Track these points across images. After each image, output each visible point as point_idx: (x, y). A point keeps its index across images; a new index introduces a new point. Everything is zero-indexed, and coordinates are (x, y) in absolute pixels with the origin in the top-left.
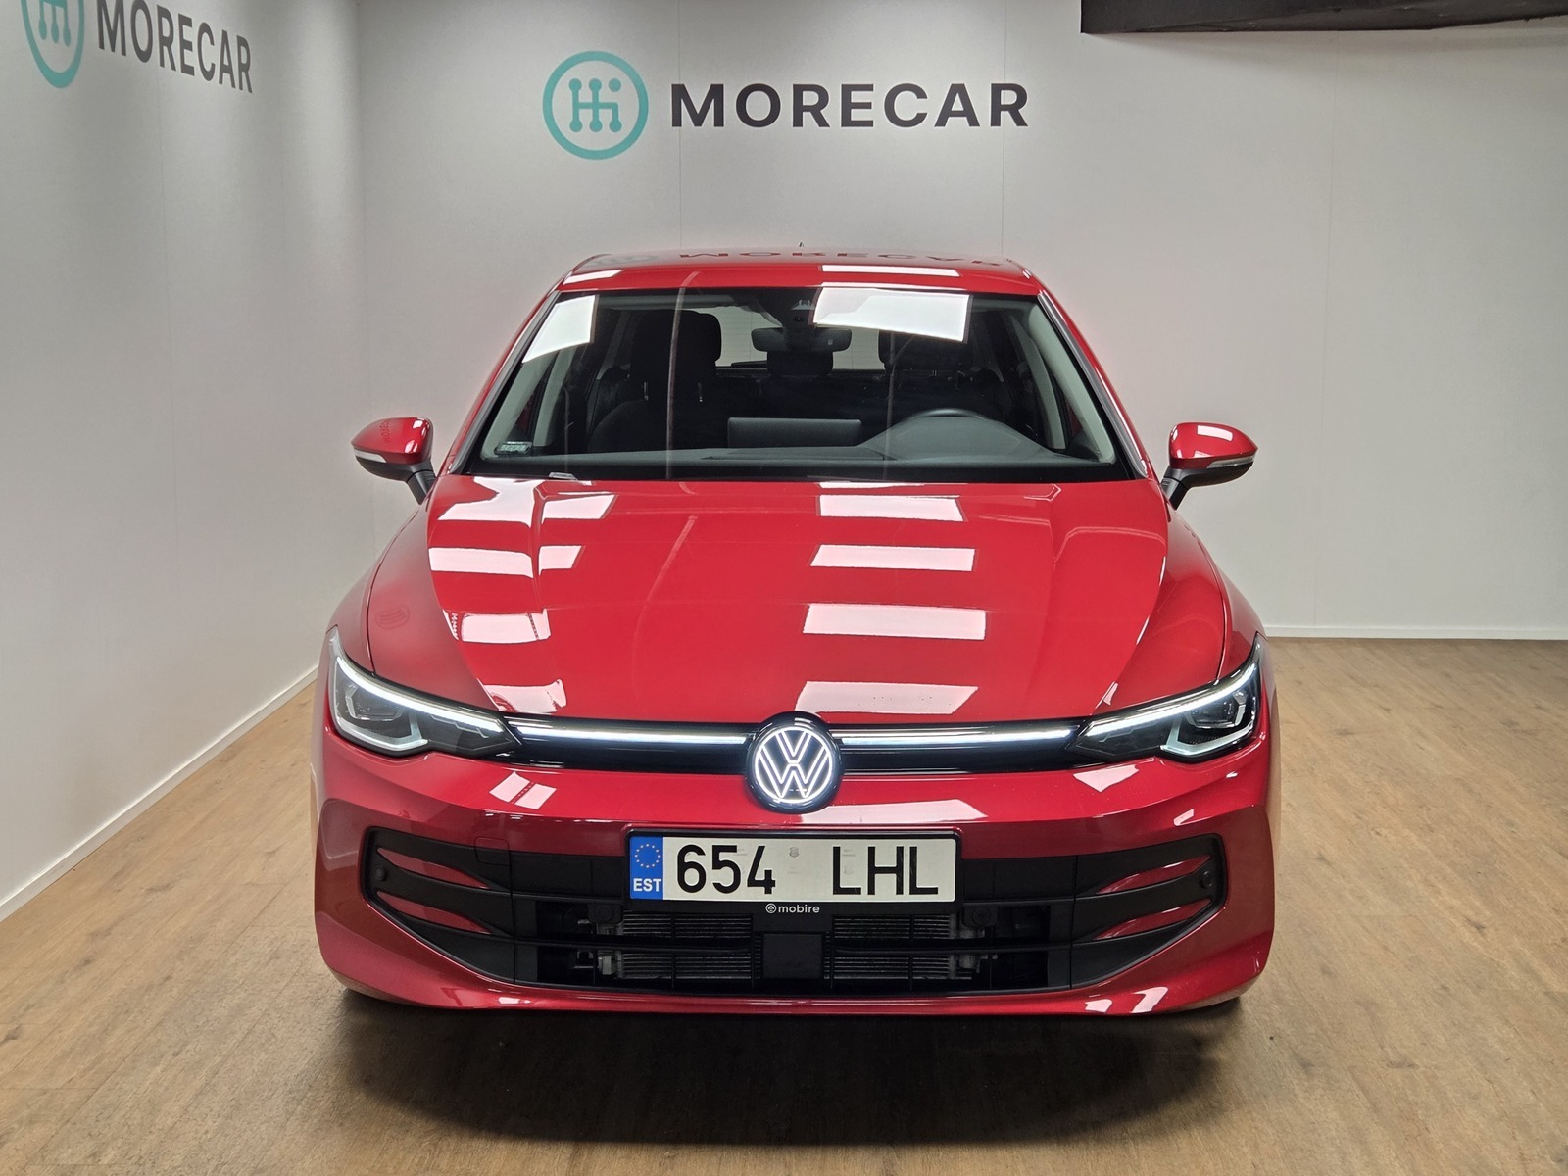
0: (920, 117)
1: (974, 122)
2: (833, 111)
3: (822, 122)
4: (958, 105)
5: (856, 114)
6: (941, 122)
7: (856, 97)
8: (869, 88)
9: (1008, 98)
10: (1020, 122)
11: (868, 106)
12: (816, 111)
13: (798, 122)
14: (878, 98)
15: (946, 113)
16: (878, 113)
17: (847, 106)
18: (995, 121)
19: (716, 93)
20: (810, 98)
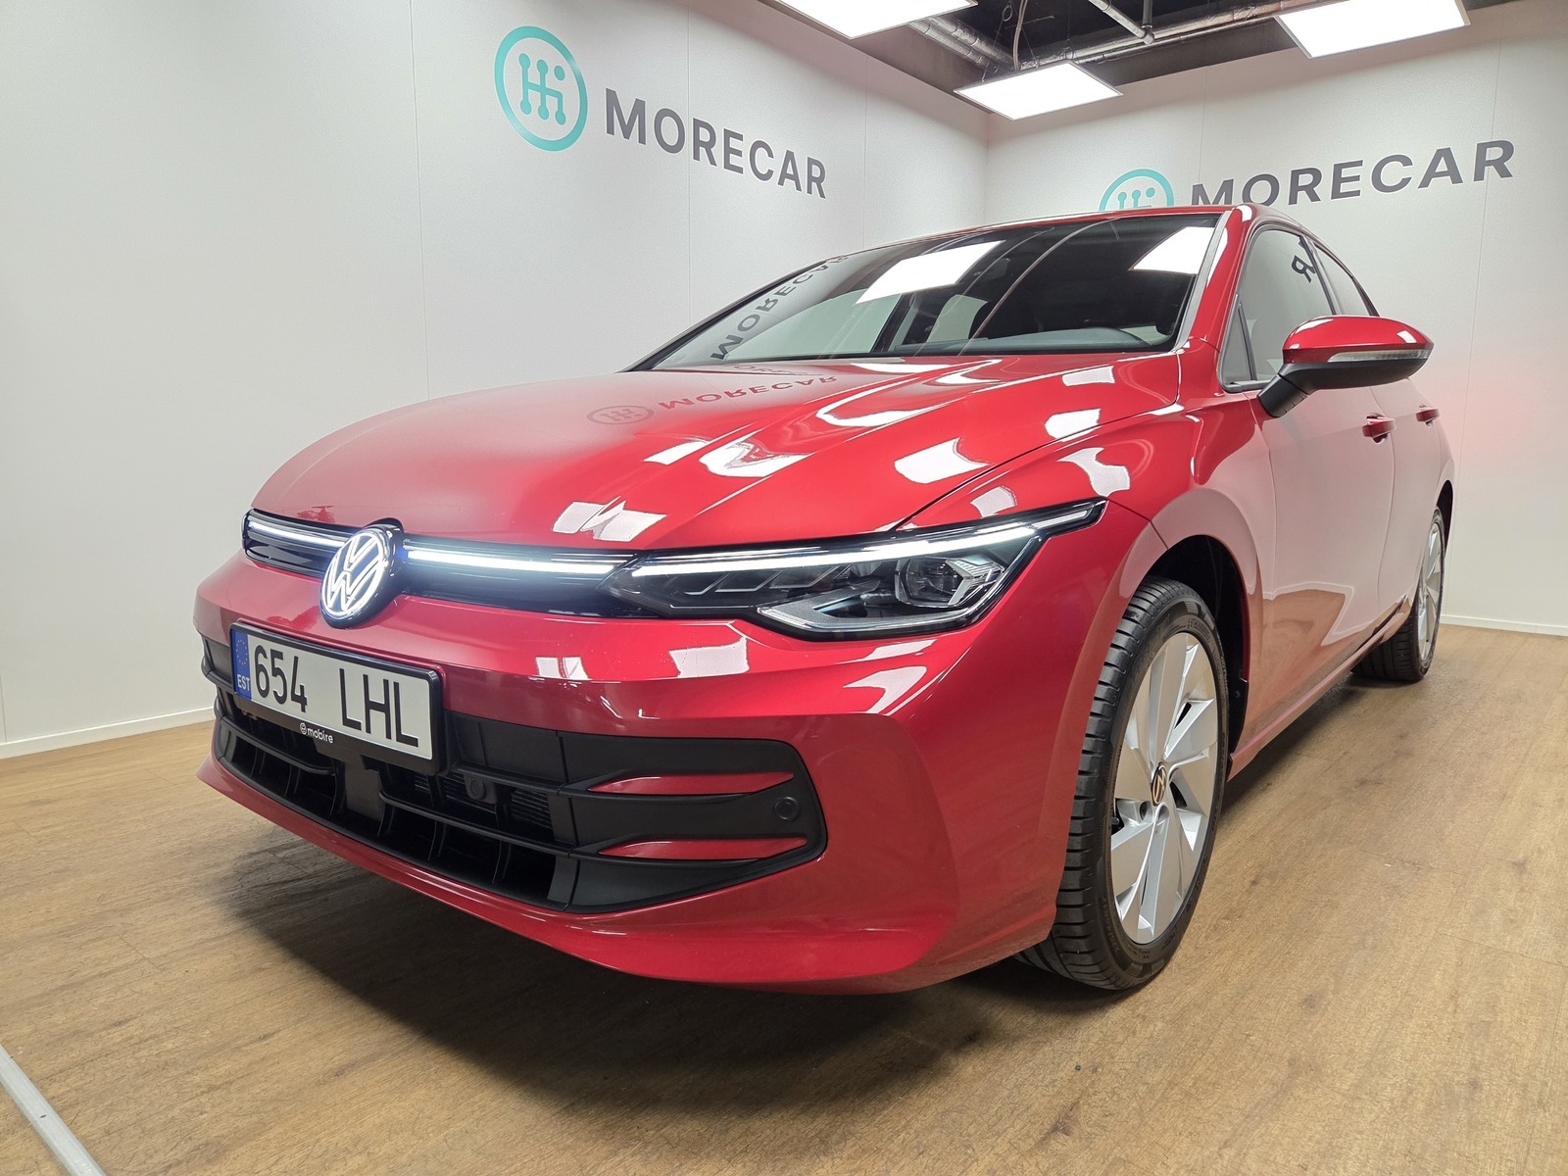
0: (1405, 182)
1: (1457, 179)
2: (1324, 188)
3: (1314, 198)
4: (1442, 166)
5: (1344, 187)
6: (1425, 183)
7: (1346, 173)
8: (1360, 163)
9: (1494, 154)
10: (1504, 173)
11: (1357, 178)
12: (1310, 190)
13: (1293, 200)
14: (1366, 172)
15: (1431, 174)
16: (1365, 184)
17: (1338, 180)
18: (1479, 176)
19: (1227, 186)
20: (1305, 180)
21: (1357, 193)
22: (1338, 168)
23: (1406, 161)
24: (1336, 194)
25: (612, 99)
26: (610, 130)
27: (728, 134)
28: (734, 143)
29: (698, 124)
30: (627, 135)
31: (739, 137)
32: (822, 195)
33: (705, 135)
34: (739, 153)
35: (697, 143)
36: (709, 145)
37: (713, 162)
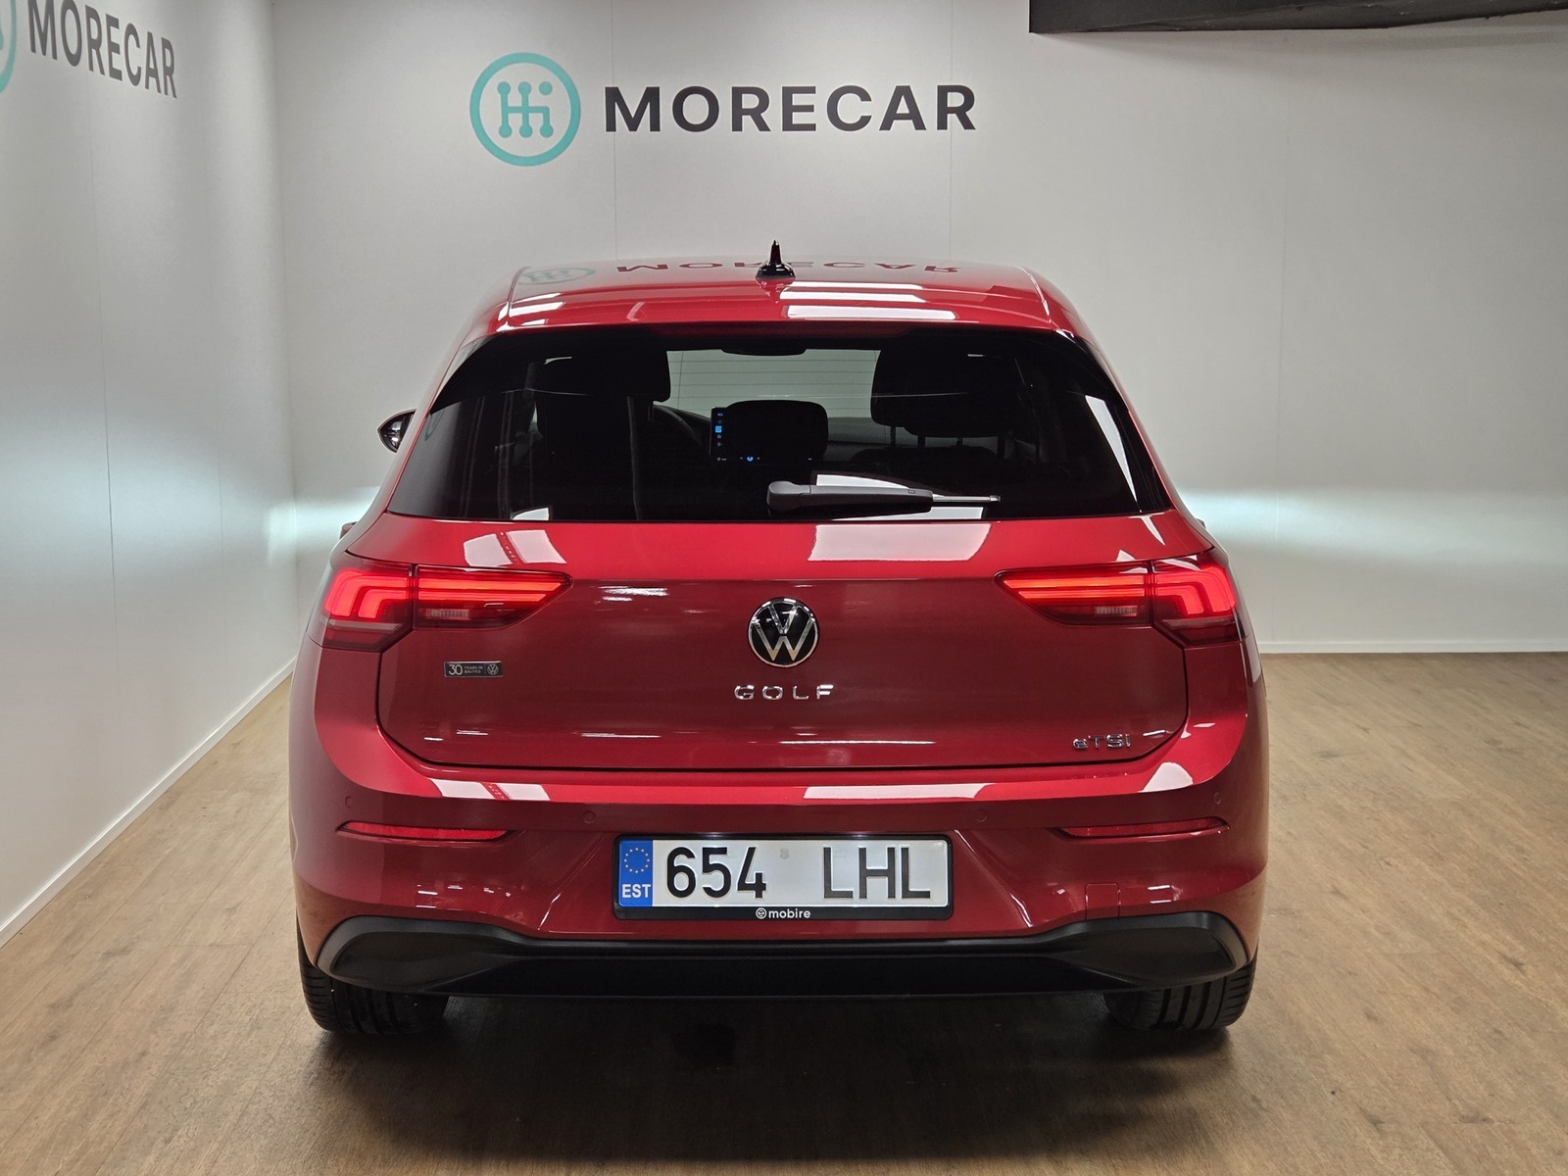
0: (864, 121)
1: (919, 125)
2: (773, 115)
3: (763, 126)
4: (903, 108)
5: (798, 118)
6: (886, 125)
7: (798, 100)
8: (812, 90)
9: (955, 100)
10: (967, 124)
11: (810, 109)
12: (756, 114)
13: (737, 126)
14: (820, 101)
15: (891, 116)
16: (820, 117)
17: (789, 109)
18: (942, 124)
19: (652, 96)
20: (749, 101)
21: (812, 127)
22: (788, 93)
23: (865, 96)
24: (788, 125)
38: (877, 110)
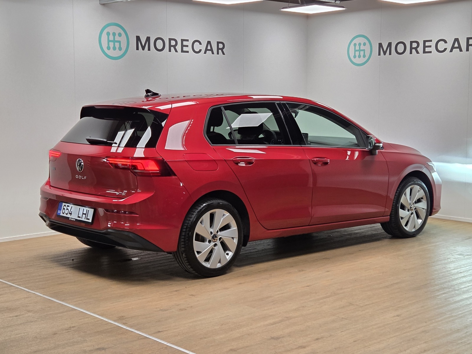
0: (445, 49)
1: (461, 50)
2: (421, 49)
4: (456, 45)
5: (427, 49)
6: (451, 51)
7: (427, 44)
8: (431, 41)
11: (430, 46)
12: (416, 49)
13: (411, 53)
14: (433, 44)
15: (453, 47)
16: (433, 49)
17: (425, 47)
18: (467, 49)
20: (414, 45)
21: (430, 52)
22: (425, 42)
23: (446, 42)
24: (424, 52)
25: (138, 38)
26: (137, 49)
27: (182, 40)
28: (185, 43)
29: (170, 40)
30: (143, 49)
31: (188, 40)
32: (224, 54)
33: (173, 43)
34: (187, 46)
35: (170, 46)
36: (174, 47)
37: (176, 51)
38: (449, 46)
